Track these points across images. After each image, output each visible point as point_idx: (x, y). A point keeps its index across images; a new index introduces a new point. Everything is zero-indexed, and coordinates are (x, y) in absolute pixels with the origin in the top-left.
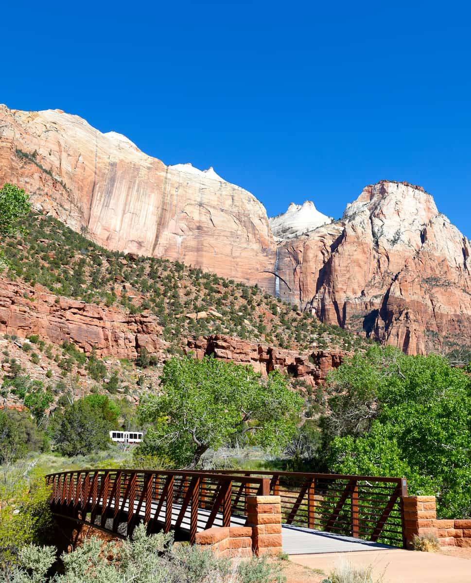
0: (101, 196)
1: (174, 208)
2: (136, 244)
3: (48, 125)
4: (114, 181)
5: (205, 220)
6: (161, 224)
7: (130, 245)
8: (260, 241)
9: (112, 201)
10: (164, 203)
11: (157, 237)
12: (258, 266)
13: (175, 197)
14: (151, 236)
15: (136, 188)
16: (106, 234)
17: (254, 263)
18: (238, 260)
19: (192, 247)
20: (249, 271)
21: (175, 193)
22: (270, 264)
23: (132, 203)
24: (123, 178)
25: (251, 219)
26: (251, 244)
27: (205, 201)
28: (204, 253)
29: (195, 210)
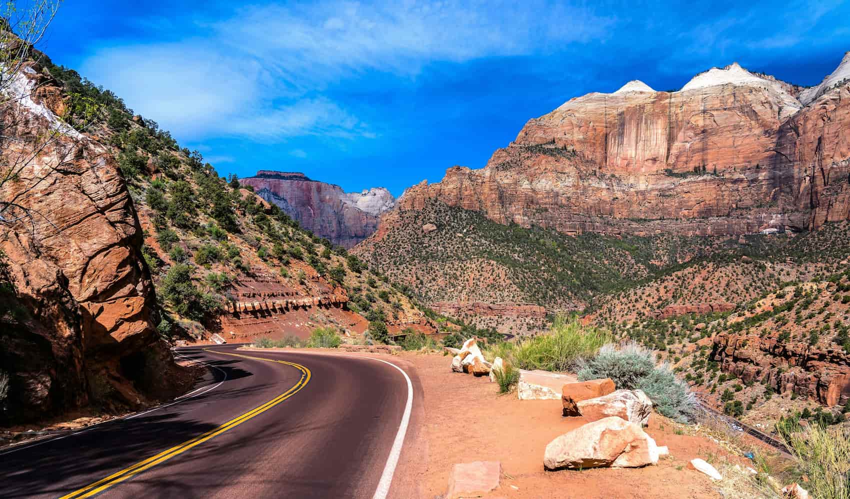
0: (615, 140)
1: (680, 123)
2: (650, 161)
3: (564, 115)
4: (624, 125)
5: (710, 123)
6: (671, 139)
7: (646, 163)
8: (763, 125)
9: (625, 139)
10: (670, 123)
11: (669, 150)
12: (760, 148)
13: (680, 115)
14: (663, 151)
15: (644, 122)
16: (626, 162)
17: (756, 146)
18: (739, 148)
19: (698, 149)
20: (751, 155)
21: (679, 111)
22: (770, 143)
23: (642, 133)
24: (631, 119)
25: (753, 108)
26: (753, 130)
27: (708, 107)
28: (709, 151)
29: (699, 118)
